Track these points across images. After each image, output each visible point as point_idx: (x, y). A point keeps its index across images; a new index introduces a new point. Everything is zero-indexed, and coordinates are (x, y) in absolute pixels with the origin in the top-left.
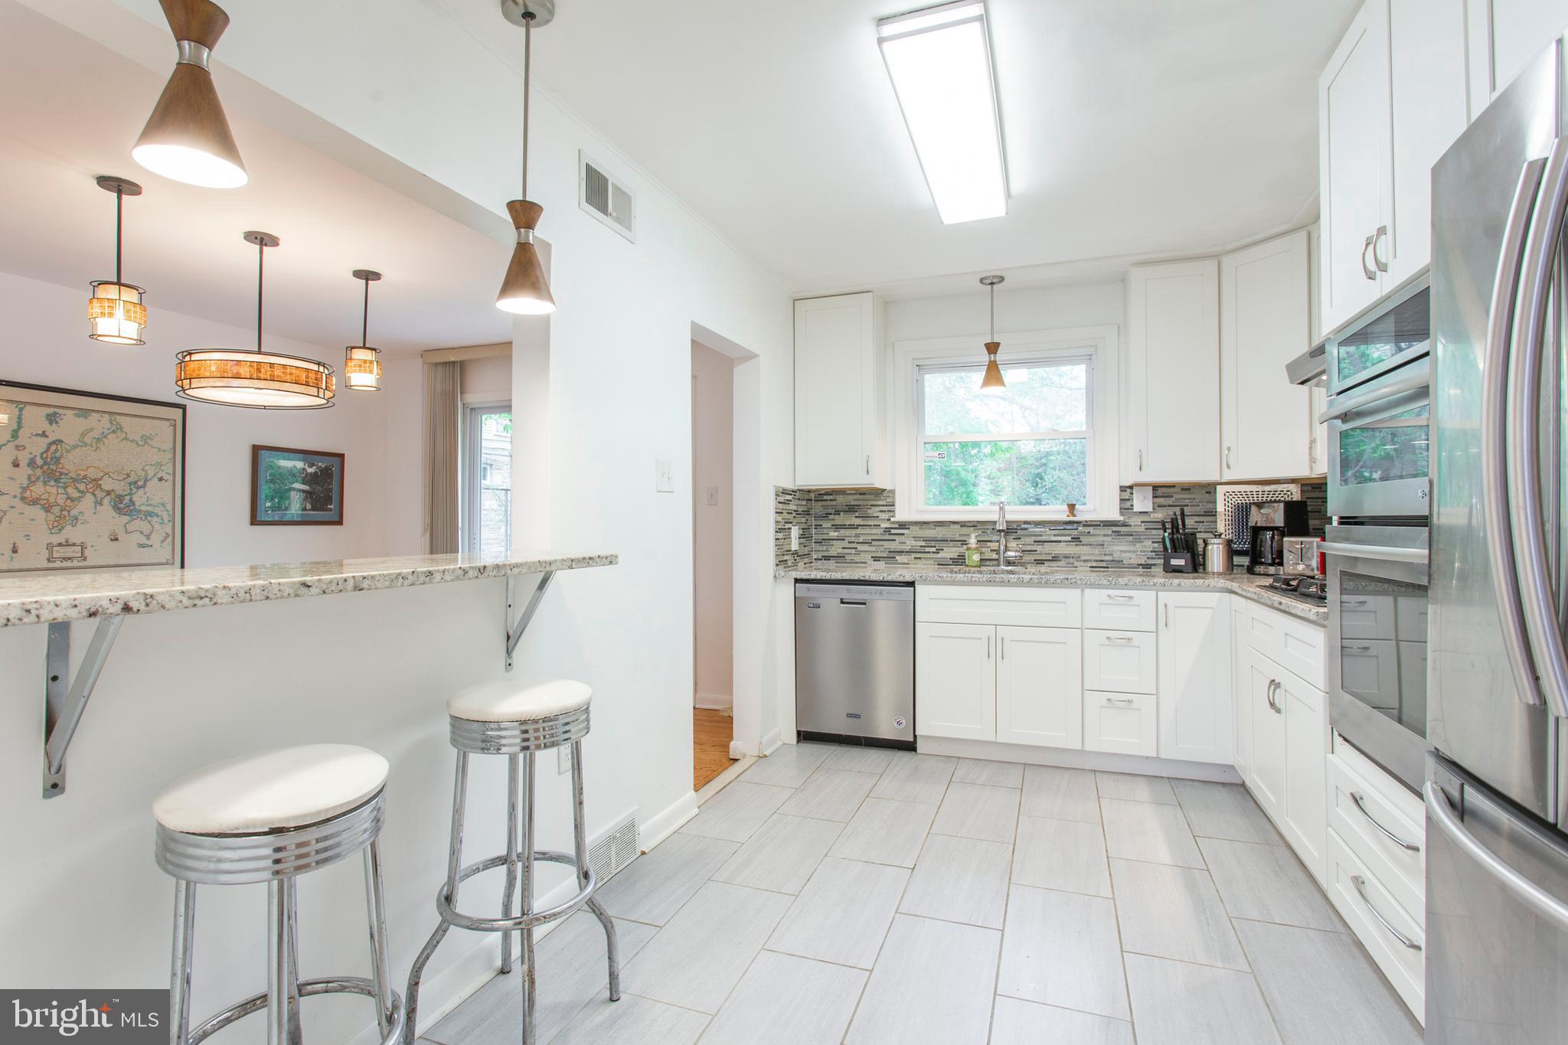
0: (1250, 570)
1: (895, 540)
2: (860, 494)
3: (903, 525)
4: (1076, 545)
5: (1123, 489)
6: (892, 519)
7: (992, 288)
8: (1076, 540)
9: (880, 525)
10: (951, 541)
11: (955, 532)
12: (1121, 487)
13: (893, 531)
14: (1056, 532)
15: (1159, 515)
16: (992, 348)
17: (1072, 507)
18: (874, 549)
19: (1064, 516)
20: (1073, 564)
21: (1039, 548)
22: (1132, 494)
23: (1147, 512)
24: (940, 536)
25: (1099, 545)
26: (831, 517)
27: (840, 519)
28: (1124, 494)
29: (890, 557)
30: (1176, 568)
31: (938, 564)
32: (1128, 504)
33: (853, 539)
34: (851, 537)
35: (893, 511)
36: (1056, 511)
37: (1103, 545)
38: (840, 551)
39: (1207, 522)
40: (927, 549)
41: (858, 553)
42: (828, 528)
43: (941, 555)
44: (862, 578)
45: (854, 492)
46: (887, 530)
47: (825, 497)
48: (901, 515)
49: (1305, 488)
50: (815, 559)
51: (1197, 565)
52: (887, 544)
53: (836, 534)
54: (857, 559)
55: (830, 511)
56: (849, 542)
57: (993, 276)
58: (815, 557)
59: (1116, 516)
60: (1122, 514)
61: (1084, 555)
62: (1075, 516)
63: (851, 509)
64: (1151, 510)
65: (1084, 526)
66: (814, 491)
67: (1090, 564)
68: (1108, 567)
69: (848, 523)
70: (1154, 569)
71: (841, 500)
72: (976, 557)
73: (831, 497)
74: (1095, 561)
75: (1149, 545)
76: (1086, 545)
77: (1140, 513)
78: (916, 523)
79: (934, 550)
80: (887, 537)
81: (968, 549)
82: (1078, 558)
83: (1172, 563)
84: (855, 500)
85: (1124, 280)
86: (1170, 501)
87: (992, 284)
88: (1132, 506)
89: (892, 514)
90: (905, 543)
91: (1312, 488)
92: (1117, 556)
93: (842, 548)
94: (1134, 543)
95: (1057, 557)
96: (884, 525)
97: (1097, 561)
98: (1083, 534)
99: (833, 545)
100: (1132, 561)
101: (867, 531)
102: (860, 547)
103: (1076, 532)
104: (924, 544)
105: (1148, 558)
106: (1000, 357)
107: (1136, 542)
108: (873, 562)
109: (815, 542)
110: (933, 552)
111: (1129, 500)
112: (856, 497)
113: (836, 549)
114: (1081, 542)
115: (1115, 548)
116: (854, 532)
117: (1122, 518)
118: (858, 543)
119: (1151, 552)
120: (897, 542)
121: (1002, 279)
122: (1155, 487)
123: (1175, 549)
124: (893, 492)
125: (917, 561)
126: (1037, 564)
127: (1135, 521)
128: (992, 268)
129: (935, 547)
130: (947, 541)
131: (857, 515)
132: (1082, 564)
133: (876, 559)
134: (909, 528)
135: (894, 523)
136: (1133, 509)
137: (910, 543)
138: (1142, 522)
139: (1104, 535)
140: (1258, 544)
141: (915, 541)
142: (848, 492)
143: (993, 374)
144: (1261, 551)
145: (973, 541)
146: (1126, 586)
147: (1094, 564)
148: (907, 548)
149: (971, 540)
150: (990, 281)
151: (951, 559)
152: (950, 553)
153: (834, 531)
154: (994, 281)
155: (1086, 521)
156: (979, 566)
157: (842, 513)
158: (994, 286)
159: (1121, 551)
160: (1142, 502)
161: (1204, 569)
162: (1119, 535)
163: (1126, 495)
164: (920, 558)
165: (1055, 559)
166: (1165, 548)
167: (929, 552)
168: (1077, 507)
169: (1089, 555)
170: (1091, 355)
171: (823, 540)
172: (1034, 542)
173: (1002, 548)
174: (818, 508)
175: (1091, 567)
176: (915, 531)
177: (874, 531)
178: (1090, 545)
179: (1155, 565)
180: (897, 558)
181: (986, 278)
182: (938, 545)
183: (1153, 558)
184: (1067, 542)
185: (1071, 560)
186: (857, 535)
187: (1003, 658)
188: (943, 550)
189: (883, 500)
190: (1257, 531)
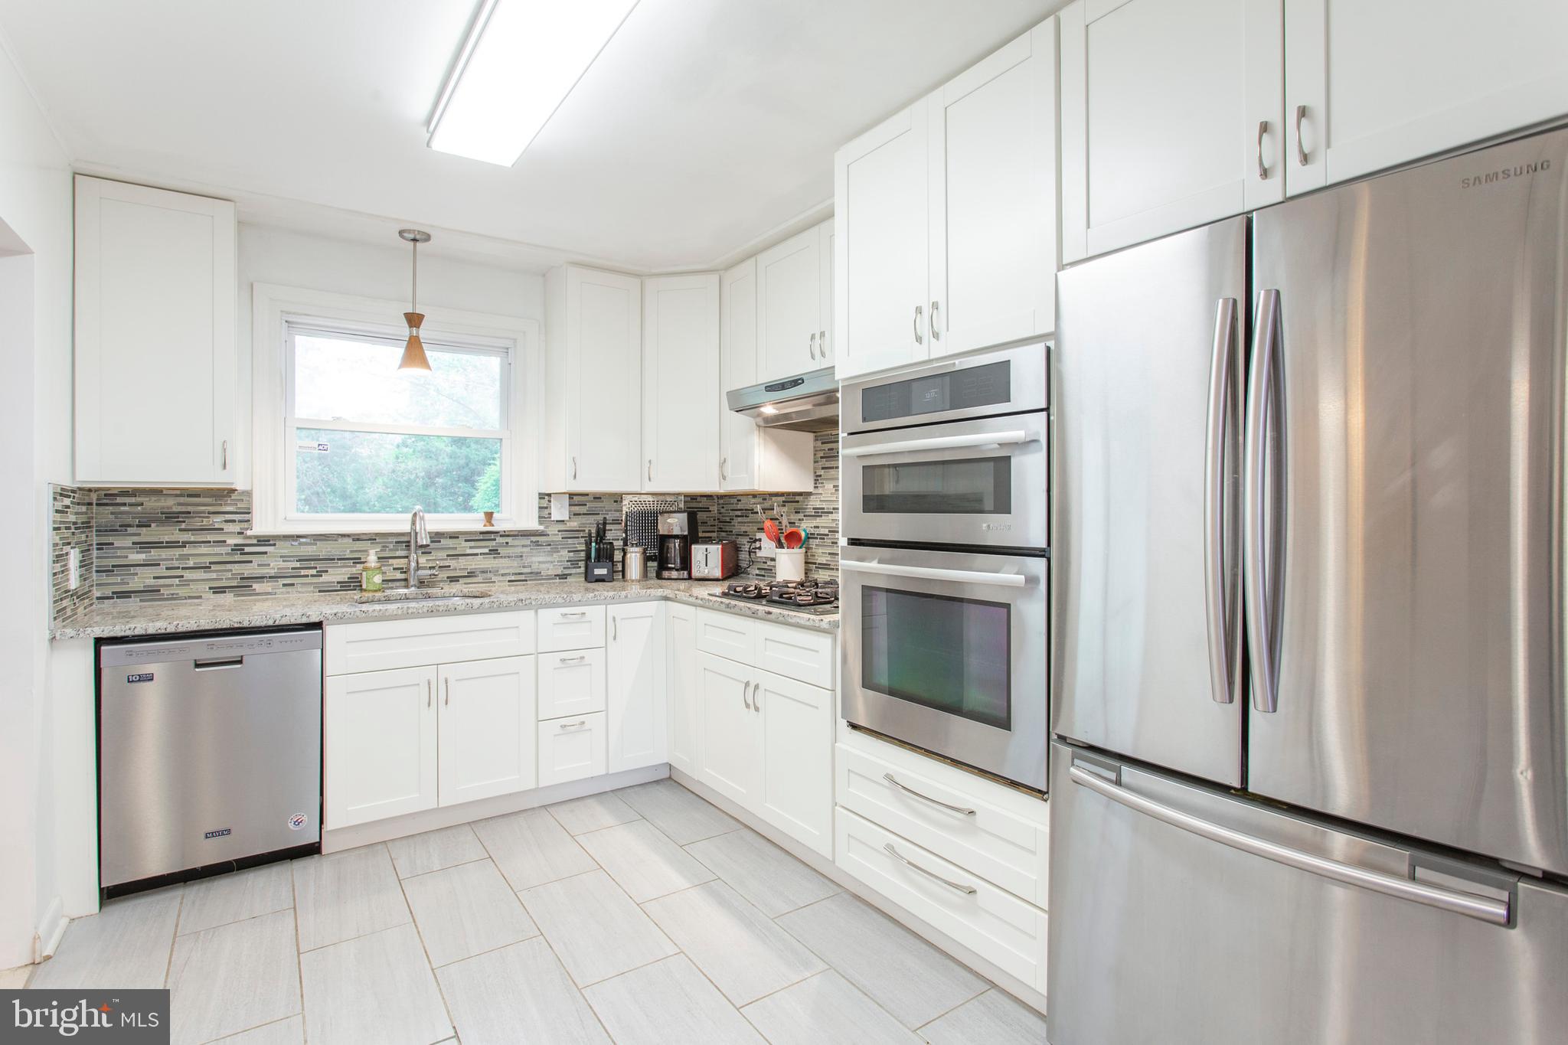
0: (659, 577)
1: (251, 562)
2: (189, 496)
3: (264, 540)
4: (494, 558)
5: (542, 496)
6: (249, 533)
7: (415, 246)
8: (494, 552)
9: (225, 542)
10: (338, 559)
11: (346, 548)
12: (540, 494)
13: (247, 549)
14: (472, 544)
15: (574, 524)
16: (414, 320)
17: (489, 516)
18: (214, 576)
19: (480, 527)
20: (491, 579)
21: (452, 563)
22: (550, 501)
23: (563, 521)
24: (323, 554)
25: (517, 557)
26: (130, 530)
27: (146, 535)
28: (542, 501)
29: (244, 586)
30: (598, 578)
31: (320, 591)
32: (546, 512)
33: (176, 564)
34: (172, 559)
35: (249, 521)
36: (473, 522)
37: (521, 556)
38: (152, 582)
39: (615, 530)
40: (303, 572)
41: (186, 583)
42: (129, 548)
43: (325, 578)
44: (236, 625)
45: (178, 492)
46: (238, 548)
47: (119, 500)
48: (261, 526)
49: (687, 499)
50: (98, 598)
51: (617, 573)
52: (236, 568)
53: (143, 556)
54: (182, 592)
55: (129, 521)
56: (167, 569)
57: (419, 231)
58: (99, 594)
59: (533, 524)
60: (540, 523)
61: (503, 568)
62: (493, 526)
63: (170, 518)
64: (568, 519)
65: (501, 536)
66: (97, 490)
67: (508, 578)
68: (526, 580)
69: (166, 539)
70: (570, 579)
71: (151, 504)
72: (378, 579)
73: (133, 500)
74: (513, 574)
75: (565, 554)
76: (505, 557)
77: (557, 521)
78: (286, 537)
79: (314, 572)
80: (238, 558)
81: (365, 569)
82: (496, 572)
83: (595, 573)
84: (180, 504)
85: (544, 275)
86: (583, 510)
87: (415, 240)
88: (550, 514)
89: (245, 525)
90: (269, 565)
91: (691, 499)
92: (535, 568)
93: (155, 578)
94: (551, 553)
95: (474, 572)
96: (231, 541)
97: (516, 574)
98: (501, 545)
99: (137, 574)
100: (550, 572)
101: (203, 550)
102: (188, 575)
103: (493, 543)
104: (298, 565)
105: (564, 568)
106: (423, 332)
107: (555, 552)
108: (212, 596)
109: (97, 571)
110: (312, 576)
111: (546, 508)
112: (182, 500)
113: (143, 579)
114: (499, 554)
115: (534, 559)
116: (177, 552)
117: (542, 528)
118: (183, 568)
119: (567, 561)
120: (255, 564)
121: (427, 238)
122: (571, 495)
123: (598, 558)
124: (248, 494)
125: (289, 589)
126: (451, 581)
127: (553, 530)
128: (419, 220)
129: (316, 568)
130: (334, 559)
131: (183, 526)
132: (501, 578)
133: (218, 590)
134: (275, 545)
135: (250, 537)
136: (550, 518)
137: (275, 565)
138: (559, 531)
139: (523, 546)
140: (665, 550)
141: (284, 561)
142: (165, 492)
143: (415, 352)
144: (667, 557)
145: (372, 559)
146: (580, 603)
147: (513, 578)
148: (272, 572)
149: (369, 558)
150: (412, 236)
151: (338, 583)
152: (338, 574)
153: (138, 552)
154: (418, 237)
155: (505, 532)
156: (383, 590)
157: (153, 525)
158: (418, 244)
159: (539, 562)
160: (560, 511)
161: (624, 576)
162: (538, 545)
163: (545, 503)
164: (293, 585)
165: (471, 574)
166: (588, 557)
167: (307, 576)
168: (494, 515)
169: (508, 568)
170: (507, 349)
171: (113, 566)
172: (448, 556)
173: (413, 565)
174: (105, 515)
175: (509, 581)
176: (283, 548)
177: (217, 550)
178: (509, 557)
179: (570, 574)
180: (255, 586)
181: (409, 231)
182: (320, 566)
183: (569, 568)
184: (484, 554)
185: (489, 575)
186: (186, 557)
187: (446, 704)
188: (327, 571)
189: (231, 504)
190: (664, 539)
